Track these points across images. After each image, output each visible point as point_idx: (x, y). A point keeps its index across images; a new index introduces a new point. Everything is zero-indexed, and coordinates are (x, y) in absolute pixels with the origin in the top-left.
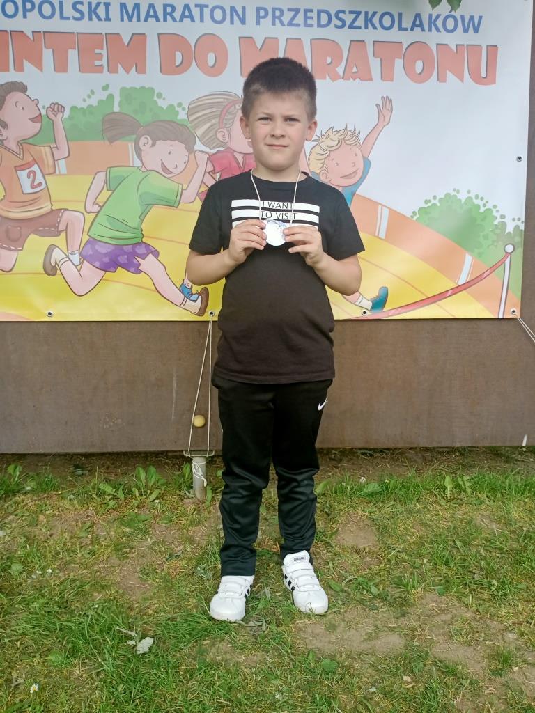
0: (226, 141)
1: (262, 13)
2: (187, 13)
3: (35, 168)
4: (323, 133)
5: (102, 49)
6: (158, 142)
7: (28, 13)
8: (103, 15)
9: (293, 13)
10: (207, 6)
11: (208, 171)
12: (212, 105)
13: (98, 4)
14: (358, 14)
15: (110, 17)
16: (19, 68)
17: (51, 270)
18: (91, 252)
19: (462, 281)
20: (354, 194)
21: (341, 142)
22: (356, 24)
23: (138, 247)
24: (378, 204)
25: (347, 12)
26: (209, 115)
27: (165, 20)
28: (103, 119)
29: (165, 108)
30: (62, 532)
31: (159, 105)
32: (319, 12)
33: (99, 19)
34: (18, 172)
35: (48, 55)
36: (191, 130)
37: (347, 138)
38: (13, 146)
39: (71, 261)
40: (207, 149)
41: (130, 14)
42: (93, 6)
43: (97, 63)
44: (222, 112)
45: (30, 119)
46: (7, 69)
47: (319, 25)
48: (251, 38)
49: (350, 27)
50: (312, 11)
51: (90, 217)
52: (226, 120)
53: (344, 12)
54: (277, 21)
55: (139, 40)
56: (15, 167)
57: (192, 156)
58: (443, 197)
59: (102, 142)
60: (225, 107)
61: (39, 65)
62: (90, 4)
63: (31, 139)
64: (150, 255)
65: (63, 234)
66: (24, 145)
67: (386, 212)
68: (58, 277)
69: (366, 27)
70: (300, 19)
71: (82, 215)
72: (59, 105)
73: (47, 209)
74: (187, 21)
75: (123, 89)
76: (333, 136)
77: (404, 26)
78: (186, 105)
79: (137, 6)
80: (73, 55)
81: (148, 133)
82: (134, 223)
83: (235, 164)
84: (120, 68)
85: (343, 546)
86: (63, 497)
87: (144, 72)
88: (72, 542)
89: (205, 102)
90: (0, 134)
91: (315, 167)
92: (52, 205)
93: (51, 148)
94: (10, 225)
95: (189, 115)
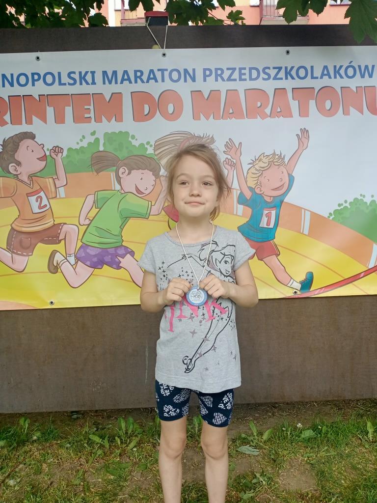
1: (208, 73)
2: (152, 76)
3: (42, 194)
4: (257, 158)
5: (90, 105)
6: (132, 171)
7: (35, 82)
8: (90, 81)
9: (231, 71)
10: (166, 70)
12: (171, 142)
13: (87, 73)
14: (280, 69)
15: (96, 81)
16: (29, 122)
17: (54, 268)
18: (83, 255)
19: (371, 265)
20: (282, 202)
21: (271, 164)
22: (278, 76)
23: (119, 249)
24: (302, 208)
25: (271, 68)
26: (171, 149)
27: (136, 82)
28: (92, 156)
29: (137, 146)
31: (133, 144)
32: (251, 69)
33: (87, 83)
34: (29, 198)
35: (50, 111)
36: (157, 161)
37: (275, 161)
38: (25, 179)
39: (69, 262)
41: (110, 79)
42: (83, 74)
43: (87, 116)
44: (180, 146)
45: (38, 159)
46: (21, 123)
47: (251, 79)
48: (200, 91)
49: (274, 79)
50: (245, 69)
51: (83, 228)
53: (269, 68)
54: (219, 78)
55: (117, 97)
56: (27, 194)
57: (158, 180)
58: (352, 201)
59: (91, 173)
60: (182, 142)
61: (44, 120)
62: (80, 73)
63: (39, 173)
64: (128, 254)
65: (63, 242)
66: (33, 178)
67: (308, 214)
68: (59, 274)
69: (286, 78)
70: (236, 75)
71: (76, 227)
72: (59, 147)
73: (51, 224)
74: (152, 81)
75: (106, 134)
76: (264, 160)
77: (315, 75)
78: (153, 143)
80: (69, 111)
81: (125, 165)
82: (116, 231)
84: (103, 118)
85: (289, 490)
86: (61, 446)
87: (121, 120)
88: (68, 490)
89: (166, 140)
90: (16, 170)
91: (251, 184)
92: (54, 221)
93: (54, 179)
94: (23, 236)
95: (155, 150)
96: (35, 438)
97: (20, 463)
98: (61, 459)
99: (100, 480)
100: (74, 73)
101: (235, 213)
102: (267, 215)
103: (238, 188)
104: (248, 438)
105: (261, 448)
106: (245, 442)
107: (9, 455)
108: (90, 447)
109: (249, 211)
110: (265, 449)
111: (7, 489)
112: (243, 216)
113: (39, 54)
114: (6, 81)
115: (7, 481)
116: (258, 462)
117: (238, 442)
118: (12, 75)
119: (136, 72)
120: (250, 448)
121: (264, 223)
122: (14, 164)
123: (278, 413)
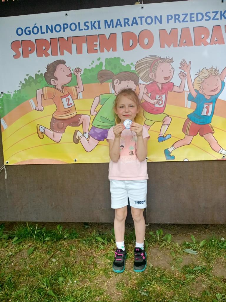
0: (153, 78)
1: (170, 17)
2: (134, 21)
3: (69, 97)
4: (200, 71)
5: (97, 42)
6: (122, 82)
7: (65, 29)
8: (97, 27)
9: (185, 16)
10: (144, 17)
11: (145, 93)
12: (146, 62)
13: (95, 22)
14: (217, 12)
15: (100, 27)
16: (62, 54)
17: (76, 141)
18: (93, 133)
20: (216, 99)
21: (210, 75)
22: (216, 18)
25: (211, 12)
26: (145, 67)
27: (125, 26)
28: (98, 73)
29: (125, 66)
30: (80, 260)
31: (123, 65)
32: (197, 14)
33: (95, 28)
34: (62, 99)
35: (74, 46)
36: (137, 75)
37: (212, 72)
38: (60, 87)
39: (85, 137)
40: (144, 83)
41: (109, 25)
42: (93, 23)
43: (95, 48)
44: (151, 65)
45: (67, 76)
46: (57, 55)
47: (197, 20)
48: (165, 29)
49: (212, 20)
50: (194, 14)
51: (93, 117)
52: (153, 68)
53: (209, 13)
54: (177, 20)
55: (113, 36)
56: (61, 97)
59: (98, 83)
60: (153, 62)
61: (70, 52)
62: (91, 22)
63: (67, 84)
65: (81, 125)
66: (64, 87)
69: (221, 19)
70: (188, 18)
71: (89, 116)
72: (79, 68)
73: (75, 114)
74: (135, 25)
76: (205, 72)
78: (134, 64)
79: (112, 21)
80: (84, 46)
81: (118, 78)
82: (112, 119)
83: (158, 88)
84: (105, 50)
85: (216, 276)
86: (80, 242)
87: (116, 50)
88: (85, 267)
89: (143, 61)
90: (55, 83)
91: (197, 87)
92: (76, 113)
93: (76, 88)
94: (59, 122)
95: (136, 68)
96: (66, 237)
97: (58, 250)
98: (80, 249)
99: (103, 262)
100: (88, 22)
101: (186, 106)
102: (206, 107)
103: (188, 90)
104: (190, 244)
105: (198, 251)
106: (188, 246)
107: (52, 245)
108: (97, 244)
109: (195, 105)
110: (201, 251)
111: (52, 263)
112: (191, 108)
113: (67, 12)
114: (48, 29)
115: (51, 259)
116: (196, 258)
117: (184, 247)
118: (52, 26)
119: (125, 19)
120: (192, 250)
121: (204, 113)
122: (53, 79)
123: (208, 232)
